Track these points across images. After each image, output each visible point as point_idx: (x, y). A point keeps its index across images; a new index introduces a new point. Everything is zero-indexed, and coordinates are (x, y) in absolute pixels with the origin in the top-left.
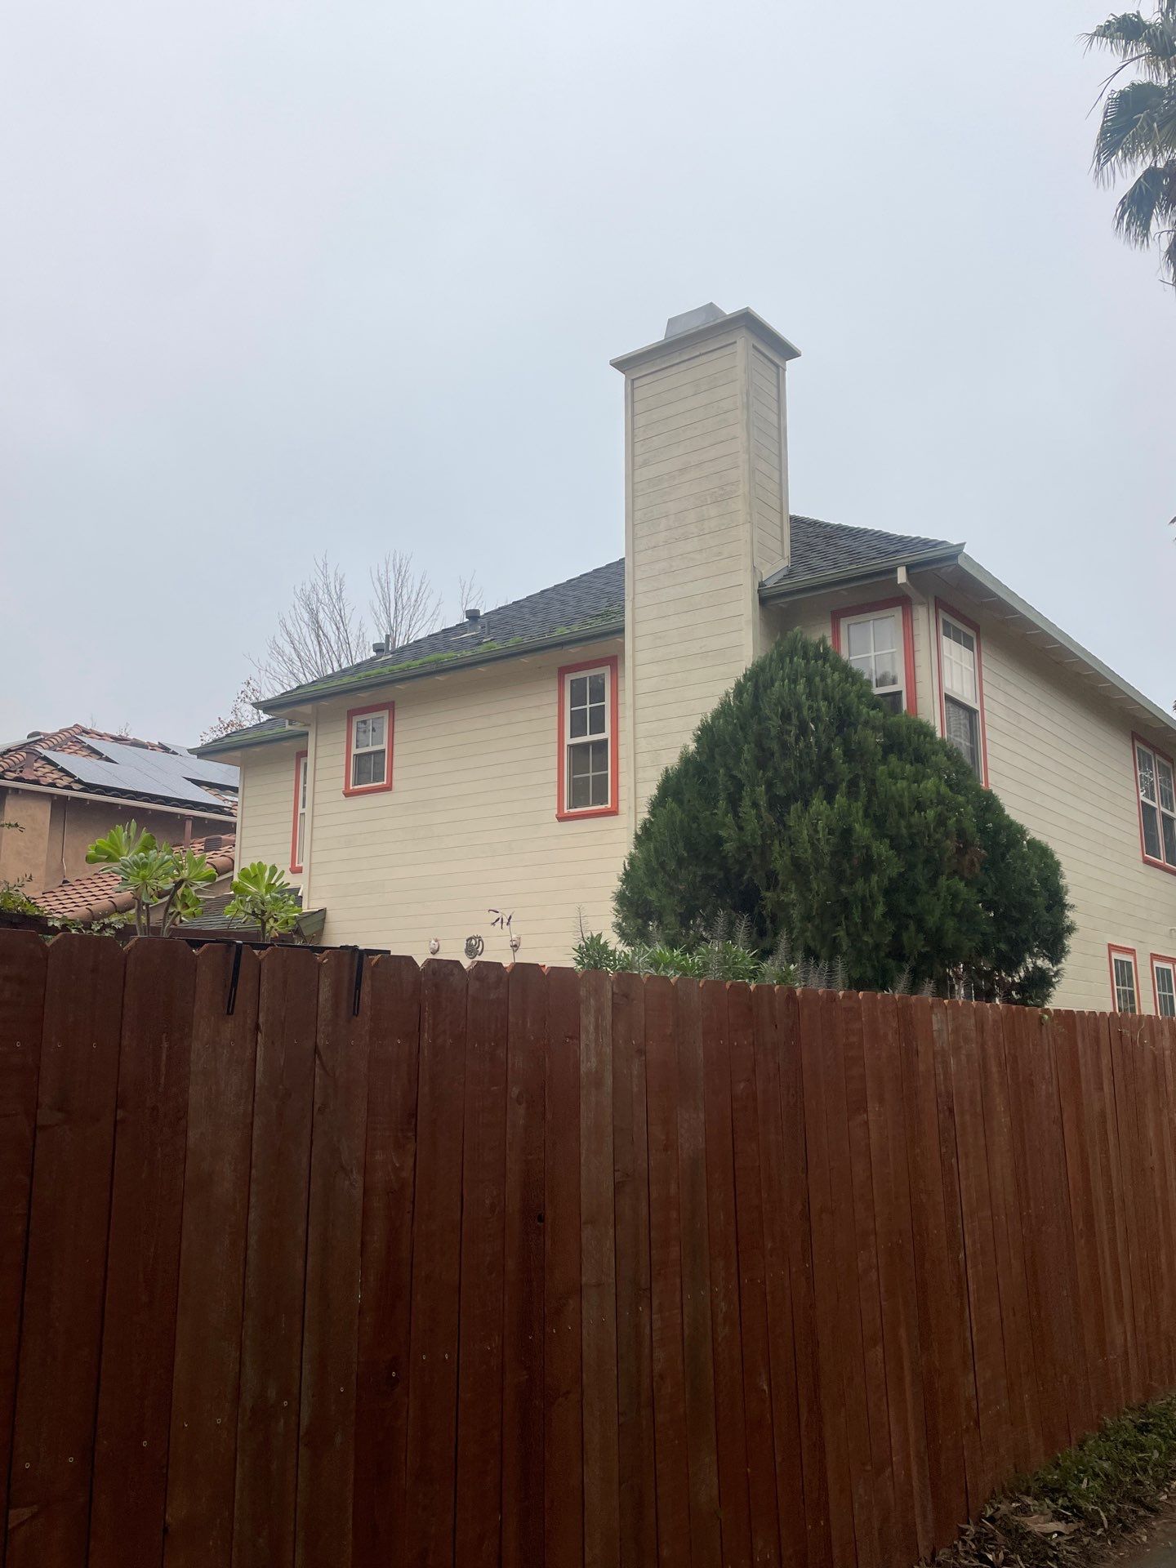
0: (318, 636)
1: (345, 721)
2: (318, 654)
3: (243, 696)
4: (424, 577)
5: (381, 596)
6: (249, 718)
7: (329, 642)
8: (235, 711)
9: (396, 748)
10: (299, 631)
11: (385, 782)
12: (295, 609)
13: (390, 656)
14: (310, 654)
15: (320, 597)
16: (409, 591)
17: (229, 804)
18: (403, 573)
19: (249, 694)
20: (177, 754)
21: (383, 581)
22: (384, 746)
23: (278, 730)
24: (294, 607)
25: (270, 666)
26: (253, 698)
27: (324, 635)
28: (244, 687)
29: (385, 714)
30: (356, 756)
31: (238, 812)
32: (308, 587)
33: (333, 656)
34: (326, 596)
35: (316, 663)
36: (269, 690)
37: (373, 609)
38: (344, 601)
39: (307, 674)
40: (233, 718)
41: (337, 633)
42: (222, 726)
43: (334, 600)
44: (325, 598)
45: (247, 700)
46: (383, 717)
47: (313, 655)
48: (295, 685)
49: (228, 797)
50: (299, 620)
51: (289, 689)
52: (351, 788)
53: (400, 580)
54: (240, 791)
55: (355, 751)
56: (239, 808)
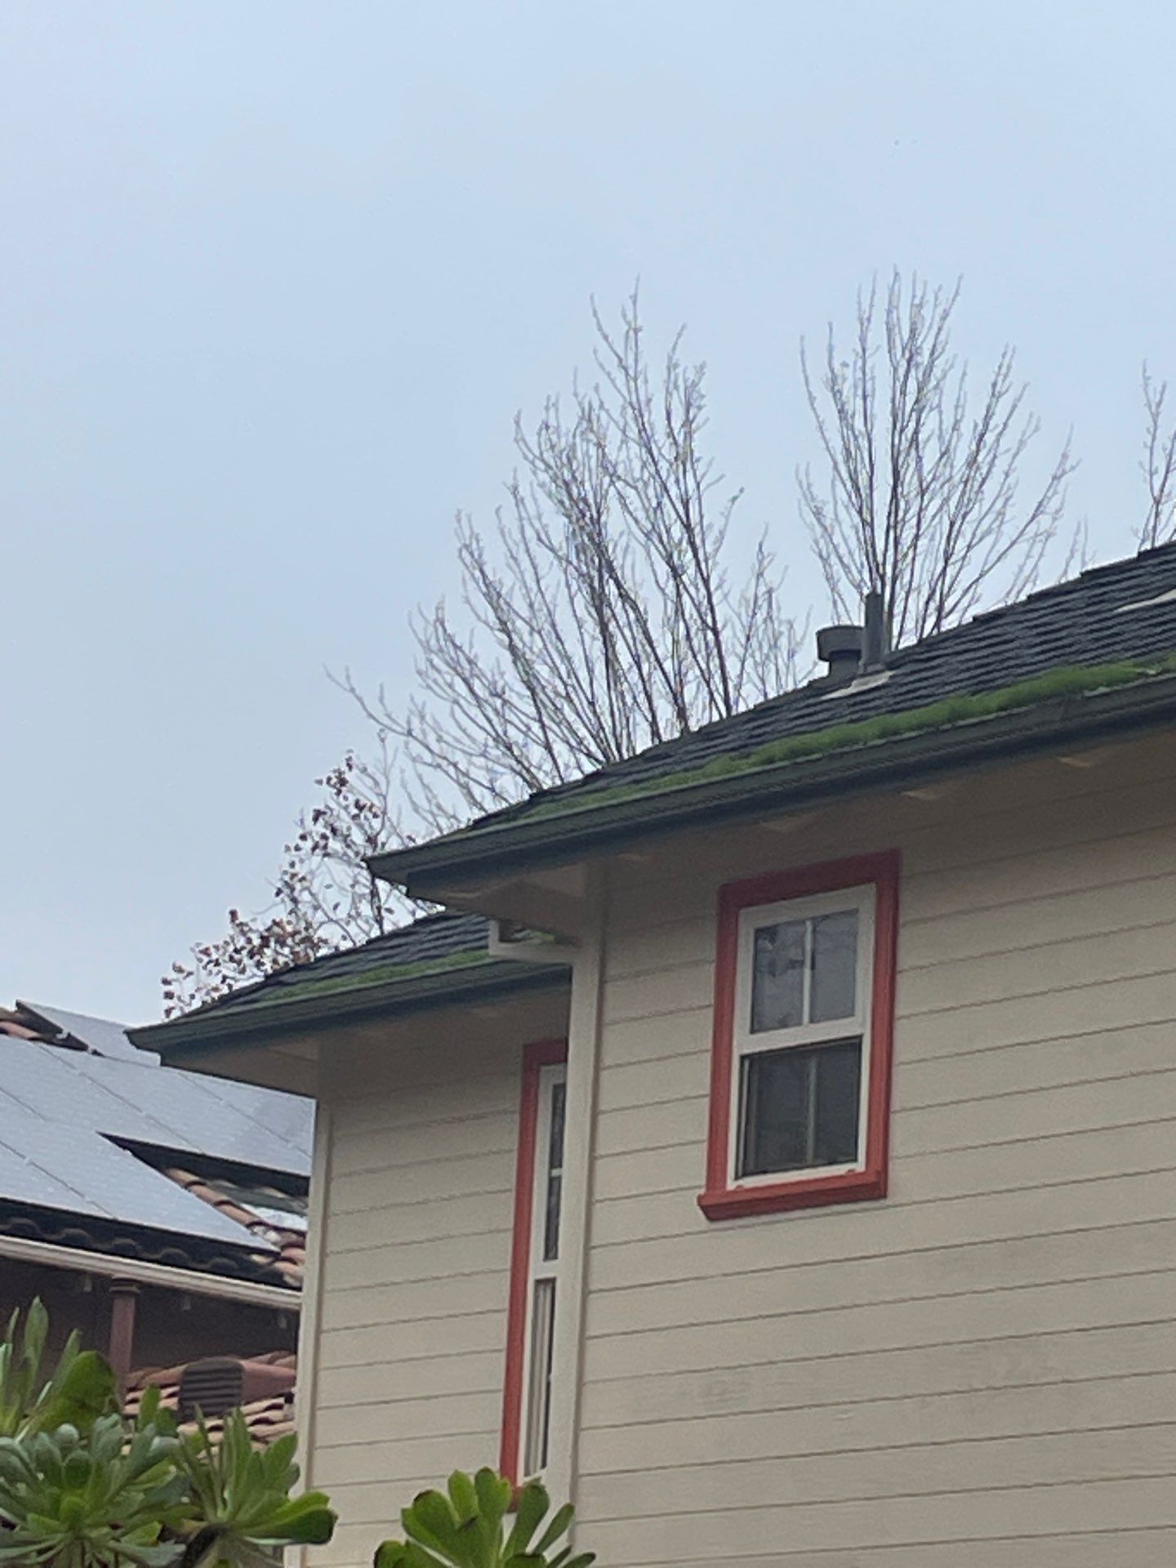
0: (599, 601)
1: (711, 930)
2: (600, 668)
3: (320, 828)
4: (1004, 372)
5: (837, 445)
6: (342, 913)
7: (642, 622)
8: (288, 888)
9: (903, 1033)
10: (532, 584)
11: (860, 1166)
12: (519, 502)
13: (883, 679)
14: (572, 672)
15: (612, 452)
16: (948, 423)
17: (267, 1240)
18: (924, 359)
19: (344, 822)
20: (81, 1047)
21: (847, 390)
22: (858, 1024)
23: (457, 959)
24: (515, 490)
25: (422, 718)
26: (358, 837)
27: (624, 596)
28: (325, 796)
29: (863, 901)
30: (755, 1062)
31: (305, 1266)
32: (569, 419)
33: (658, 675)
34: (635, 448)
35: (592, 704)
36: (416, 808)
37: (809, 496)
38: (701, 468)
39: (559, 747)
40: (281, 913)
41: (670, 589)
42: (241, 942)
43: (663, 466)
44: (627, 456)
45: (335, 845)
46: (853, 913)
47: (583, 675)
48: (516, 792)
49: (264, 1214)
50: (533, 545)
51: (492, 806)
52: (731, 1185)
53: (912, 386)
54: (315, 1190)
55: (745, 1043)
56: (309, 1255)
